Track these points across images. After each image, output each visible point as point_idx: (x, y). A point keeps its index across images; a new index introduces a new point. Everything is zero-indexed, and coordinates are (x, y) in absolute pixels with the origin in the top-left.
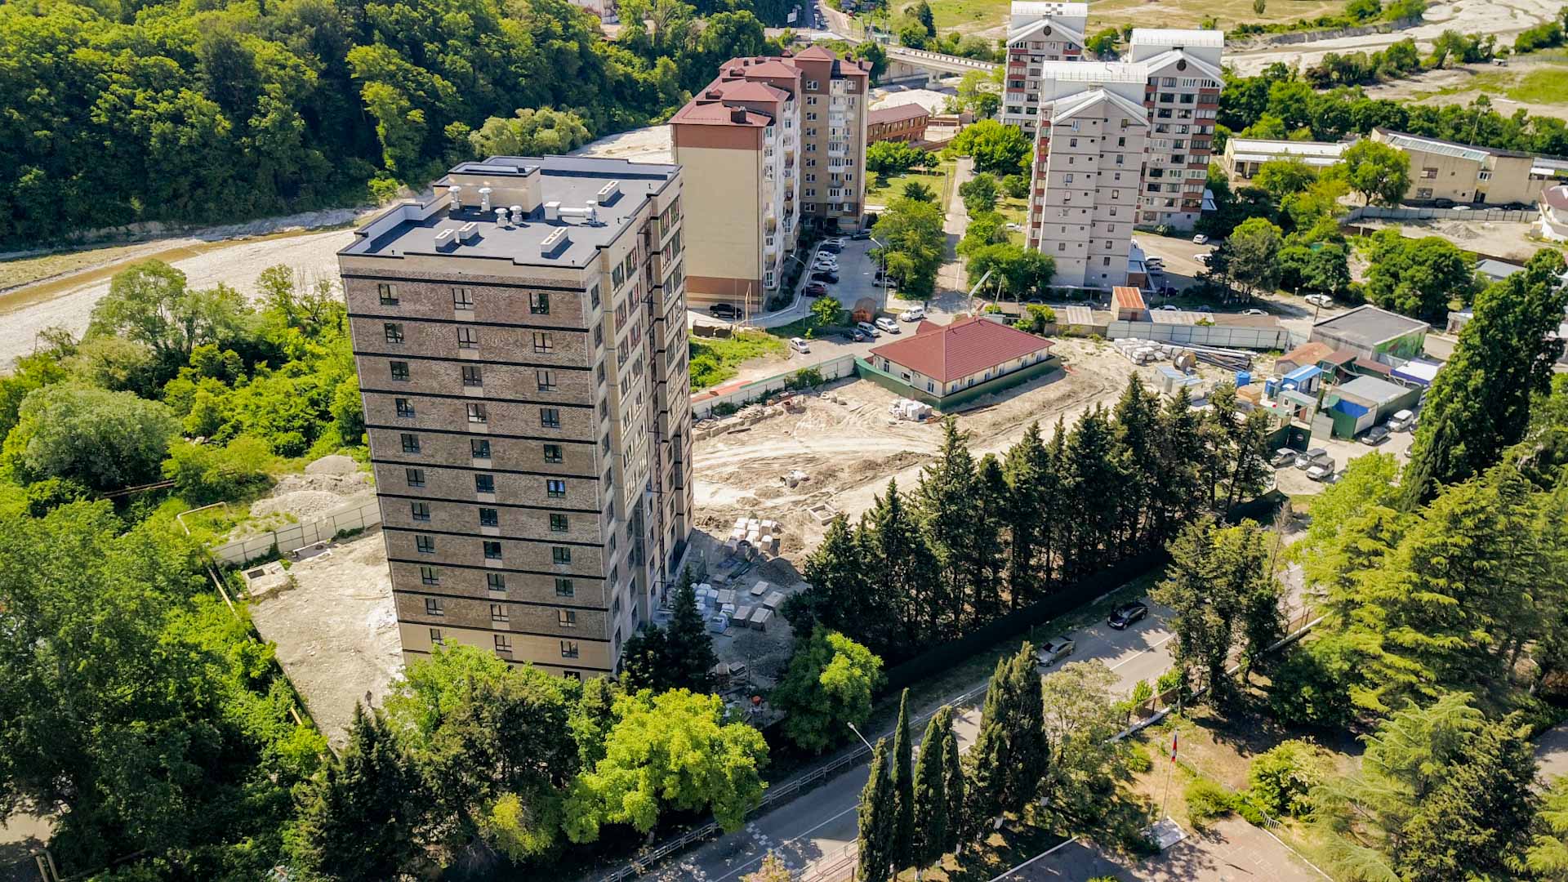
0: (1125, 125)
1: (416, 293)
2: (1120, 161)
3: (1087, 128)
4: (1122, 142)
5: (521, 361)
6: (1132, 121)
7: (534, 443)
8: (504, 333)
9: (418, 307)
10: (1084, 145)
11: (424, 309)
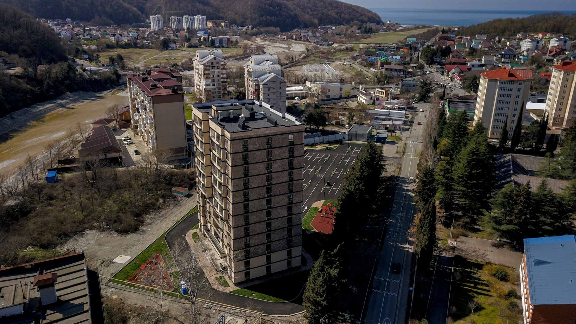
0: (281, 83)
1: (254, 142)
2: (281, 94)
3: (272, 85)
4: (280, 88)
5: (284, 157)
6: (282, 81)
7: (285, 184)
8: (280, 149)
9: (255, 146)
10: (272, 90)
11: (257, 146)
